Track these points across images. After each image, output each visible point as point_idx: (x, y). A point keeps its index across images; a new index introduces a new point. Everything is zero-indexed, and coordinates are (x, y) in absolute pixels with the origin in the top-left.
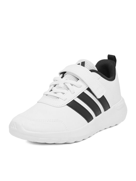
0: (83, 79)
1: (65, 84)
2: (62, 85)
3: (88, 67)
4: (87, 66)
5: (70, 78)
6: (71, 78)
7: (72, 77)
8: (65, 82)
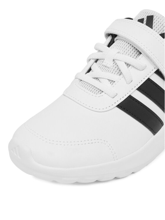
0: (150, 55)
1: (115, 61)
2: (109, 63)
3: (159, 26)
4: (157, 25)
5: (125, 49)
6: (127, 50)
7: (129, 48)
8: (115, 58)
